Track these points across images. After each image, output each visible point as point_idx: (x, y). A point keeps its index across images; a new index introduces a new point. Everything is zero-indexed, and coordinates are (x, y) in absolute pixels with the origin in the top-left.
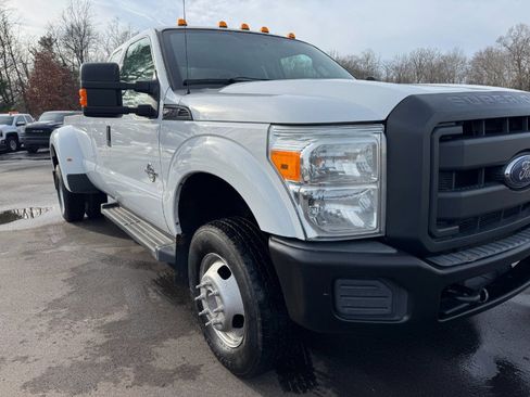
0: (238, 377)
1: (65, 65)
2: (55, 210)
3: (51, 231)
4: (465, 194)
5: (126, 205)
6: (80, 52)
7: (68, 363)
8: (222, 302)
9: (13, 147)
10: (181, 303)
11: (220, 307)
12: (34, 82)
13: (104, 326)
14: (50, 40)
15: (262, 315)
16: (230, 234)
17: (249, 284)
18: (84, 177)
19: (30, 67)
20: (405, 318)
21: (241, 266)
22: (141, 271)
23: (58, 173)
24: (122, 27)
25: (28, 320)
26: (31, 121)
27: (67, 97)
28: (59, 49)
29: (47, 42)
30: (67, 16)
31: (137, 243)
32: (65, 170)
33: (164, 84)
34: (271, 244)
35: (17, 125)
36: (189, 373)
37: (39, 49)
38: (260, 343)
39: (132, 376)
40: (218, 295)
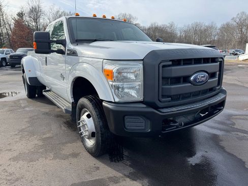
0: (94, 156)
1: (29, 26)
2: (23, 93)
3: (21, 102)
4: (172, 87)
5: (54, 91)
6: (36, 20)
7: (27, 152)
8: (88, 127)
9: (4, 64)
10: (75, 131)
11: (87, 129)
12: (14, 33)
13: (43, 139)
14: (22, 13)
15: (101, 131)
16: (91, 101)
17: (97, 120)
18: (36, 78)
19: (12, 27)
20: (149, 130)
21: (94, 113)
22: (59, 118)
23: (24, 77)
24: (56, 9)
25: (11, 136)
26: (12, 53)
27: (30, 41)
28: (26, 18)
29: (21, 15)
30: (30, 3)
31: (58, 107)
32: (28, 75)
33: (68, 41)
34: (103, 104)
35: (6, 54)
36: (75, 155)
37: (17, 17)
38: (100, 142)
39: (52, 156)
40: (86, 124)
